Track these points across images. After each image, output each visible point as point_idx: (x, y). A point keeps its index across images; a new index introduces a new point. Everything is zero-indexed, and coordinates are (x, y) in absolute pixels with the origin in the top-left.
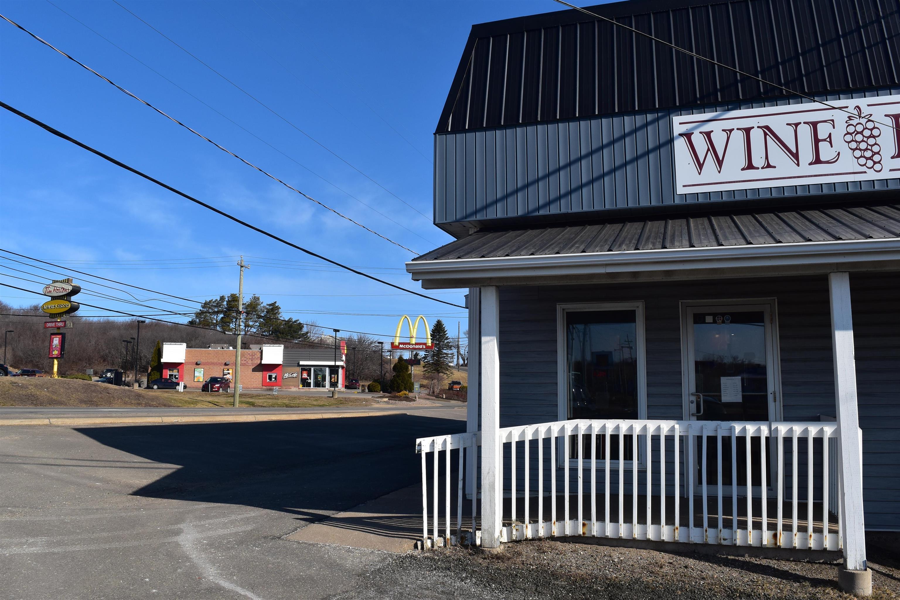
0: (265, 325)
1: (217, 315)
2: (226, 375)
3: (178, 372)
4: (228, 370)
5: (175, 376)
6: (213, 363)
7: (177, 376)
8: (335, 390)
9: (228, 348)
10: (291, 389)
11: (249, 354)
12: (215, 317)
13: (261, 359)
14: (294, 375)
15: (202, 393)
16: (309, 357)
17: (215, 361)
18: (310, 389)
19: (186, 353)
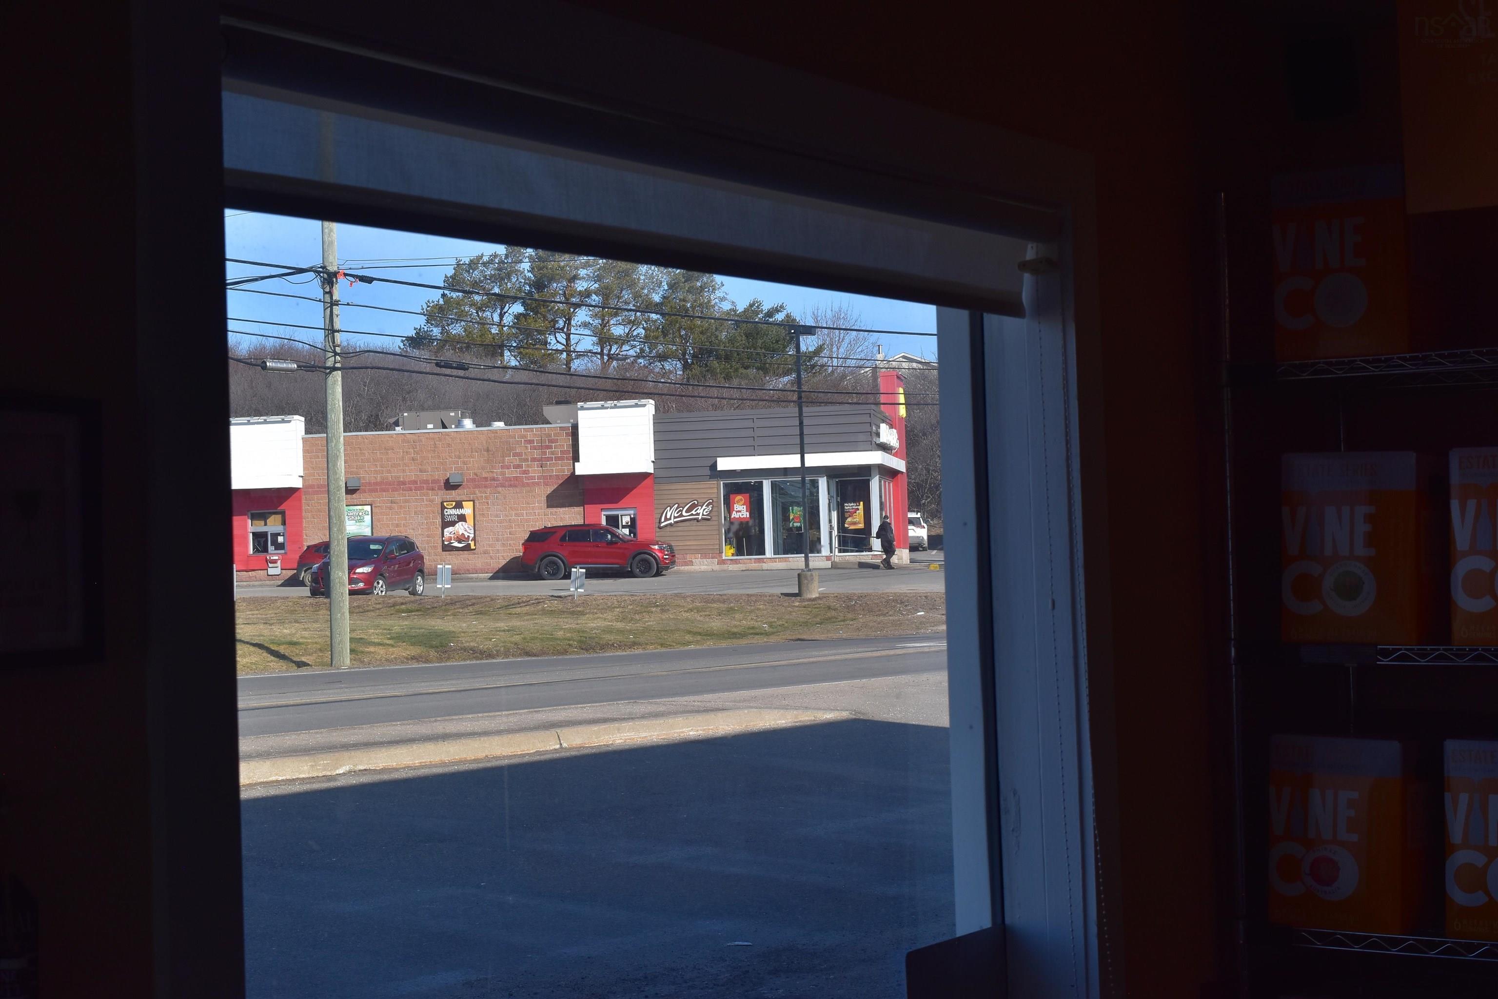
0: (665, 334)
1: (502, 309)
2: (453, 524)
3: (284, 523)
4: (459, 505)
5: (275, 536)
6: (404, 483)
7: (280, 539)
8: (807, 565)
9: (459, 424)
10: (691, 563)
11: (531, 442)
12: (496, 318)
13: (576, 458)
14: (700, 511)
15: (311, 600)
16: (750, 442)
17: (411, 474)
18: (760, 561)
19: (305, 451)
